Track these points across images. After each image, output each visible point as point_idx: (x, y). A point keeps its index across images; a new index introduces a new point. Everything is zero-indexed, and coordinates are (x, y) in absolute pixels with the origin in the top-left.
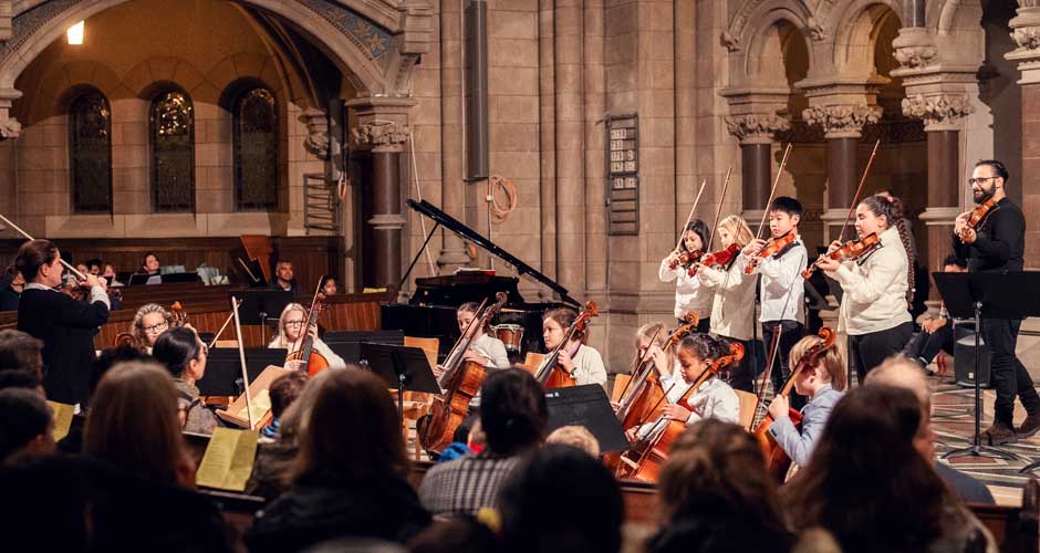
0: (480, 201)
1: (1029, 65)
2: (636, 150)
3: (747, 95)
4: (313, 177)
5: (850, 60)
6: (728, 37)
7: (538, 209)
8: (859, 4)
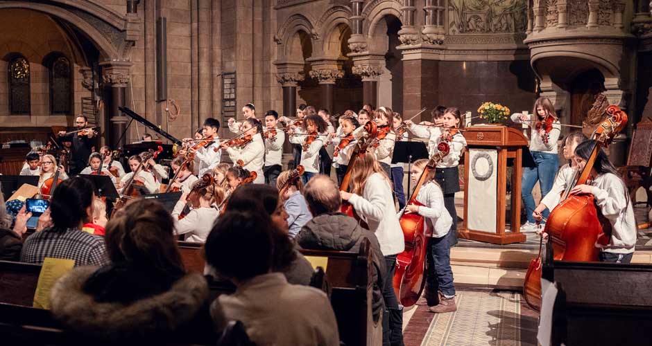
0: (163, 111)
1: (407, 52)
2: (235, 88)
3: (285, 64)
4: (86, 99)
5: (330, 49)
6: (277, 37)
7: (190, 115)
8: (335, 23)
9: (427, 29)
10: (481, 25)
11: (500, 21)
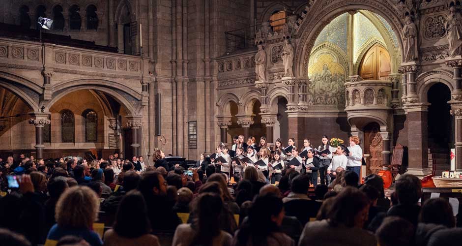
0: (159, 141)
1: (290, 114)
2: (196, 129)
3: (223, 117)
4: (111, 134)
5: (248, 111)
6: (218, 104)
7: (172, 143)
8: (251, 98)
9: (300, 103)
10: (322, 101)
11: (331, 100)
